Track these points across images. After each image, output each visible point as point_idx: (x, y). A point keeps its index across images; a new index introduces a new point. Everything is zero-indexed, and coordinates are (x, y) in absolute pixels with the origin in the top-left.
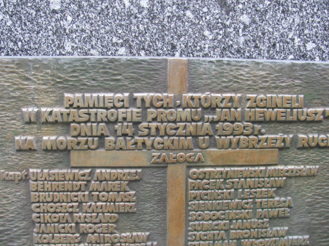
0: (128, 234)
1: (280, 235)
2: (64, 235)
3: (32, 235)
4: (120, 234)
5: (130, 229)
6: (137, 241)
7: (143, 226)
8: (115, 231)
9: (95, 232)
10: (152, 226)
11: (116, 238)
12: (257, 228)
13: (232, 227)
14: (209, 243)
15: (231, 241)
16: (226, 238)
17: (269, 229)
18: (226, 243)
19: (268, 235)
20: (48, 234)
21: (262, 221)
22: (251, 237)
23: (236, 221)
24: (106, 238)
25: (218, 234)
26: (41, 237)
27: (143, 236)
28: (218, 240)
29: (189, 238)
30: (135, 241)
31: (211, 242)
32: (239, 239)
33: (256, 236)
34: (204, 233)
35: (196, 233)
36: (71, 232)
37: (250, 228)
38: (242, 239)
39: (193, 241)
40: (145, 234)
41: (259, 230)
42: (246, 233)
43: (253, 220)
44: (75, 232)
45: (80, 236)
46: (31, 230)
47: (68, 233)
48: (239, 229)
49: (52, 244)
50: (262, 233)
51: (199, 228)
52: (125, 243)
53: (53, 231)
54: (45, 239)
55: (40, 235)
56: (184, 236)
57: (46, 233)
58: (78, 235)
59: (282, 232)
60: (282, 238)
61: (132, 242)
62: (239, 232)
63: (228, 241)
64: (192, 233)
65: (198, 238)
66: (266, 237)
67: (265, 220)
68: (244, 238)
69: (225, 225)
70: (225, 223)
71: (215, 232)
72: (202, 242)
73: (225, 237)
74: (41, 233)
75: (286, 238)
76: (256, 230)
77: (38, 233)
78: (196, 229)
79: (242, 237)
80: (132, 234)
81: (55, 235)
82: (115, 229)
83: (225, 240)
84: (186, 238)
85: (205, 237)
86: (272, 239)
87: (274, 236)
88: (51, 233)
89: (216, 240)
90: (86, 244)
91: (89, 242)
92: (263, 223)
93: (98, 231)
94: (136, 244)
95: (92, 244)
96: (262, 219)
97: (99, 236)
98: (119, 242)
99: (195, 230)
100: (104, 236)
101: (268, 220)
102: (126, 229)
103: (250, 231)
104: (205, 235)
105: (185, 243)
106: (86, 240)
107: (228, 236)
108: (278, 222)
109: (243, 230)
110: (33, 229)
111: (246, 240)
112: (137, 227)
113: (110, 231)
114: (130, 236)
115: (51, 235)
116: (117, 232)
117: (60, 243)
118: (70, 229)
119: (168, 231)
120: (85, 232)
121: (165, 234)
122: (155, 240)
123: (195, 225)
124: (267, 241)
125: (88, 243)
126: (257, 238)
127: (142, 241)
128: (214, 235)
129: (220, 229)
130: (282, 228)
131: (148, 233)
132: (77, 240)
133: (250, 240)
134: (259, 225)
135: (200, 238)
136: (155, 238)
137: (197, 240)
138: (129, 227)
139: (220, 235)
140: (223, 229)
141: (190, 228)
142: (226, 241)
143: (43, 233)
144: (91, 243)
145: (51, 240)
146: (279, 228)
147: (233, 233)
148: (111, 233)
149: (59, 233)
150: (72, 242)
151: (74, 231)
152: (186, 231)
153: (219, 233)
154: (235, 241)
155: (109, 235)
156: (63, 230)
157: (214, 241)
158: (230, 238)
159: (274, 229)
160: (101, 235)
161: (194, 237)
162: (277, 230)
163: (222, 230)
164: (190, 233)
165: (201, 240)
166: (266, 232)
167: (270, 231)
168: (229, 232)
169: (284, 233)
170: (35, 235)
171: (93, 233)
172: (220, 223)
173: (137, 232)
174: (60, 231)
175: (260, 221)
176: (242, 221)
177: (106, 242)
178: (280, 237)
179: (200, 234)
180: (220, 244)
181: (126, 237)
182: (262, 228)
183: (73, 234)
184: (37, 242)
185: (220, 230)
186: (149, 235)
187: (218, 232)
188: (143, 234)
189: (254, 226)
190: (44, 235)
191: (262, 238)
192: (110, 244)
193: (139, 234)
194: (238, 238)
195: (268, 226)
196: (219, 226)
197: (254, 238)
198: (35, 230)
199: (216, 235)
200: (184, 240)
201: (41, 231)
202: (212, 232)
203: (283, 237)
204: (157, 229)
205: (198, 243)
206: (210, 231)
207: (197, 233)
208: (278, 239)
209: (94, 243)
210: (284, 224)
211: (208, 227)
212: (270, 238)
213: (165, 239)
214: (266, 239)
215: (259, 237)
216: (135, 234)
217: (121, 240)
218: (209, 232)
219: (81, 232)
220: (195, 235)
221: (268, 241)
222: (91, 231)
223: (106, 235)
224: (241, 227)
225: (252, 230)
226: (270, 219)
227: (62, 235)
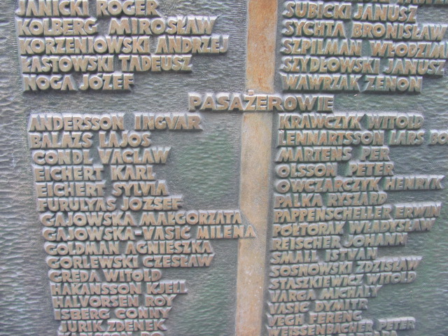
0: (180, 18)
1: (434, 37)
2: (70, 20)
3: (13, 20)
4: (167, 19)
5: (183, 9)
6: (195, 31)
7: (206, 4)
8: (158, 13)
9: (122, 14)
10: (221, 6)
11: (159, 26)
12: (397, 21)
13: (356, 15)
14: (317, 41)
15: (352, 41)
16: (344, 35)
17: (416, 25)
18: (345, 44)
19: (415, 36)
20: (41, 18)
21: (406, 9)
22: (387, 37)
23: (364, 6)
24: (141, 25)
25: (333, 27)
26: (28, 25)
27: (206, 22)
28: (332, 38)
29: (284, 31)
30: (191, 31)
31: (321, 40)
32: (366, 39)
33: (394, 36)
34: (308, 22)
35: (295, 21)
36: (81, 13)
37: (385, 20)
38: (371, 39)
39: (290, 36)
40: (209, 19)
41: (401, 25)
42: (379, 29)
43: (391, 6)
44: (88, 14)
45: (96, 22)
46: (10, 11)
47: (77, 16)
48: (367, 20)
49: (48, 36)
50: (404, 31)
51: (301, 12)
52: (175, 34)
53: (49, 13)
54: (36, 27)
55: (27, 20)
56: (275, 27)
57: (37, 17)
58: (93, 20)
59: (437, 32)
60: (436, 44)
61: (186, 33)
62: (368, 26)
63: (349, 41)
64: (287, 39)
65: (298, 32)
66: (409, 40)
67: (411, 7)
68: (376, 38)
69: (344, 11)
70: (345, 7)
71: (327, 22)
72: (305, 39)
73: (344, 33)
74: (28, 17)
75: (442, 43)
76: (395, 24)
77: (23, 17)
78: (297, 14)
79: (370, 36)
80: (187, 20)
81: (53, 20)
82: (158, 8)
83: (344, 38)
84: (278, 32)
85: (311, 31)
86: (419, 43)
87: (424, 39)
88: (46, 16)
89: (329, 37)
90: (108, 37)
91: (113, 32)
92: (407, 13)
93: (129, 11)
94: (193, 38)
95: (118, 36)
96: (406, 5)
97: (130, 21)
98: (164, 33)
99: (294, 16)
100: (138, 21)
101: (416, 7)
102: (176, 10)
103: (386, 26)
104: (311, 27)
105: (277, 40)
106: (107, 29)
107: (349, 31)
108: (432, 13)
109: (374, 22)
110: (15, 9)
111: (379, 42)
112: (196, 6)
113: (148, 12)
114: (184, 21)
115: (47, 19)
116: (161, 15)
117: (61, 35)
118: (79, 8)
119: (248, 15)
120: (106, 13)
121: (244, 20)
122: (225, 32)
123: (294, 7)
124: (411, 46)
125: (111, 35)
126: (396, 41)
127: (202, 32)
128: (326, 27)
129: (336, 17)
130: (438, 26)
131: (214, 18)
132: (91, 30)
133: (385, 42)
134: (400, 15)
135: (303, 31)
136: (227, 27)
137: (297, 34)
138: (181, 6)
139: (336, 27)
140: (342, 17)
141: (285, 13)
142: (345, 41)
143: (32, 16)
144: (115, 34)
145: (46, 28)
146: (432, 25)
147: (357, 26)
148: (151, 16)
149: (61, 16)
150: (83, 32)
151: (86, 11)
152: (279, 17)
153: (335, 24)
154: (360, 41)
155: (146, 19)
156: (67, 10)
157: (325, 38)
158: (352, 35)
159: (425, 25)
160: (133, 19)
161: (292, 28)
162: (429, 28)
163: (339, 19)
164: (286, 21)
165: (304, 35)
166: (411, 30)
167: (418, 30)
168: (351, 25)
169: (440, 34)
170: (19, 20)
171: (119, 17)
172: (337, 6)
173: (195, 15)
174: (61, 11)
175: (403, 8)
176: (373, 5)
177: (142, 32)
178: (433, 41)
179: (303, 24)
180: (335, 46)
181: (176, 24)
182: (405, 22)
183: (85, 17)
184: (22, 33)
185: (335, 20)
186: (216, 22)
187: (332, 22)
188: (206, 18)
189: (393, 17)
190: (35, 21)
191: (405, 40)
192: (148, 37)
193: (199, 18)
194: (364, 36)
195: (415, 18)
196: (334, 11)
197: (391, 38)
198: (19, 11)
199: (329, 28)
200: (275, 33)
201: (28, 13)
202: (322, 22)
203: (438, 41)
204: (230, 11)
205: (299, 39)
206: (319, 19)
207: (299, 23)
208: (430, 43)
209: (121, 36)
210: (442, 18)
211: (317, 12)
212: (416, 41)
213: (243, 31)
214: (411, 44)
215: (400, 38)
216: (191, 18)
217: (168, 30)
218: (317, 21)
219: (99, 13)
220: (293, 25)
221: (413, 47)
222: (116, 11)
223: (141, 20)
224: (370, 17)
225: (388, 24)
226: (420, 6)
227: (65, 19)
